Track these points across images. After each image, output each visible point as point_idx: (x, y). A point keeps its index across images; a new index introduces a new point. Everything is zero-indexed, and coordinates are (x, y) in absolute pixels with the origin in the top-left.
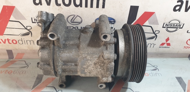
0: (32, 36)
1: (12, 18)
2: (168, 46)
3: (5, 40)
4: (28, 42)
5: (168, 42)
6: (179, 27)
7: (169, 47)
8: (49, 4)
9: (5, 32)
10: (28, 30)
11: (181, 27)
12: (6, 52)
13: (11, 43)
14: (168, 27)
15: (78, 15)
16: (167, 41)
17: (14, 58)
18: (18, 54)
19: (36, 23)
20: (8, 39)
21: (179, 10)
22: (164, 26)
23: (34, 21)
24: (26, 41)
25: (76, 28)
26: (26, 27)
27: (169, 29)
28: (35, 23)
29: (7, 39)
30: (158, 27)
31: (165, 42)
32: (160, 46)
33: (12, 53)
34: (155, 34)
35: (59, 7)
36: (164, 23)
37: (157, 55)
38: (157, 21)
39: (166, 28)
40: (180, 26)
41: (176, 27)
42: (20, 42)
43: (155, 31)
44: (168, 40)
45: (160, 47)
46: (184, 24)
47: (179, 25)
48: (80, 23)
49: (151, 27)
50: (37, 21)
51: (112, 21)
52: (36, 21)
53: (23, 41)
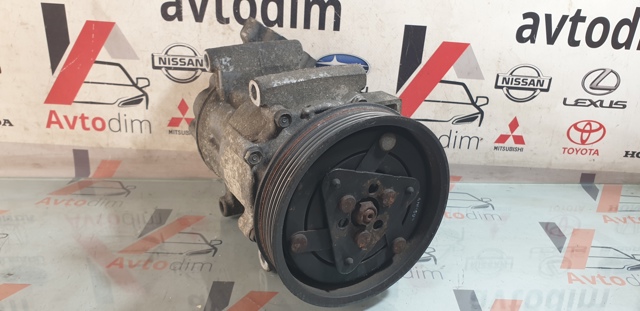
0: (147, 108)
1: (103, 55)
2: (520, 146)
4: (136, 125)
6: (539, 87)
7: (522, 150)
8: (199, 17)
9: (78, 94)
10: (140, 89)
11: (545, 86)
14: (509, 85)
16: (512, 130)
17: (90, 176)
18: (104, 162)
19: (163, 69)
21: (532, 38)
22: (500, 84)
23: (157, 64)
24: (129, 123)
26: (135, 81)
27: (513, 93)
28: (159, 68)
29: (79, 116)
30: (482, 87)
31: (507, 131)
32: (497, 145)
33: (87, 159)
34: (478, 107)
35: (226, 25)
36: (498, 76)
37: (491, 174)
38: (477, 68)
39: (504, 89)
40: (542, 85)
41: (531, 86)
42: (115, 125)
43: (477, 98)
44: (514, 125)
45: (496, 148)
46: (550, 80)
47: (539, 81)
49: (463, 85)
50: (165, 63)
52: (162, 65)
53: (123, 122)
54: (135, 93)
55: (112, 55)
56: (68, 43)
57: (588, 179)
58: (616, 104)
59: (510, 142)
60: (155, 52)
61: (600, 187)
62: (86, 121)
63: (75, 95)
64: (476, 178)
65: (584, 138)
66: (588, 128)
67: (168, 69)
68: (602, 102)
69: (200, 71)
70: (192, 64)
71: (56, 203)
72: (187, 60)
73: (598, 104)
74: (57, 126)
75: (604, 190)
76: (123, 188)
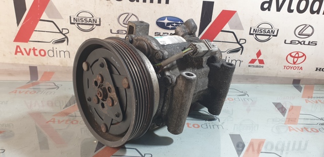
0: (68, 45)
1: (44, 16)
2: (262, 65)
3: (30, 50)
4: (62, 53)
5: (260, 58)
6: (272, 34)
7: (263, 67)
9: (31, 37)
10: (64, 35)
11: (275, 34)
12: (28, 69)
13: (37, 55)
14: (257, 33)
15: (134, 14)
16: (258, 56)
17: (38, 80)
18: (45, 73)
19: (76, 24)
20: (34, 48)
21: (269, 9)
22: (252, 32)
23: (72, 21)
24: (58, 52)
26: (61, 30)
28: (74, 24)
29: (32, 48)
30: (243, 34)
31: (255, 57)
32: (250, 64)
33: (37, 71)
34: (240, 45)
35: (109, 1)
36: (251, 28)
37: (247, 79)
38: (240, 24)
39: (254, 35)
40: (273, 33)
41: (268, 34)
42: (51, 53)
43: (240, 39)
44: (259, 54)
45: (249, 66)
46: (278, 30)
47: (272, 31)
49: (233, 33)
50: (77, 21)
51: (179, 22)
52: (75, 22)
53: (55, 52)
54: (61, 36)
55: (49, 16)
56: (26, 10)
57: (296, 82)
58: (312, 43)
59: (257, 63)
60: (71, 15)
61: (303, 86)
62: (36, 51)
63: (30, 37)
64: (239, 82)
65: (295, 61)
66: (297, 56)
67: (78, 24)
68: (304, 42)
69: (95, 25)
70: (91, 22)
71: (20, 92)
72: (88, 20)
73: (302, 43)
74: (21, 54)
75: (305, 88)
76: (55, 85)
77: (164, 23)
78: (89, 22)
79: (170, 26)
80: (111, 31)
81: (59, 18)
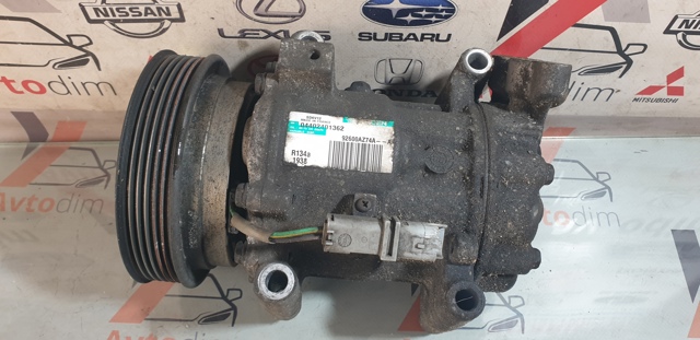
0: (100, 69)
2: (673, 97)
4: (91, 87)
5: (676, 84)
7: (675, 101)
10: (79, 48)
12: (13, 117)
13: (22, 92)
14: (691, 29)
16: (671, 80)
17: (49, 139)
19: (106, 22)
20: (4, 78)
22: (674, 28)
23: (93, 17)
24: (79, 86)
25: (281, 35)
26: (66, 39)
27: (692, 39)
28: (102, 22)
30: (643, 32)
31: (662, 82)
34: (626, 56)
36: (676, 18)
38: (643, 8)
39: (680, 35)
42: (59, 88)
43: (629, 45)
45: (635, 99)
48: (294, 17)
49: (613, 31)
50: (106, 15)
51: (440, 7)
52: (102, 17)
53: (69, 85)
54: (72, 53)
55: (10, 8)
59: (663, 93)
60: (83, 1)
62: (13, 84)
69: (167, 23)
70: (153, 13)
72: (142, 9)
76: (99, 167)
77: (389, 11)
78: (146, 14)
79: (410, 18)
80: (221, 32)
81: (46, 11)
